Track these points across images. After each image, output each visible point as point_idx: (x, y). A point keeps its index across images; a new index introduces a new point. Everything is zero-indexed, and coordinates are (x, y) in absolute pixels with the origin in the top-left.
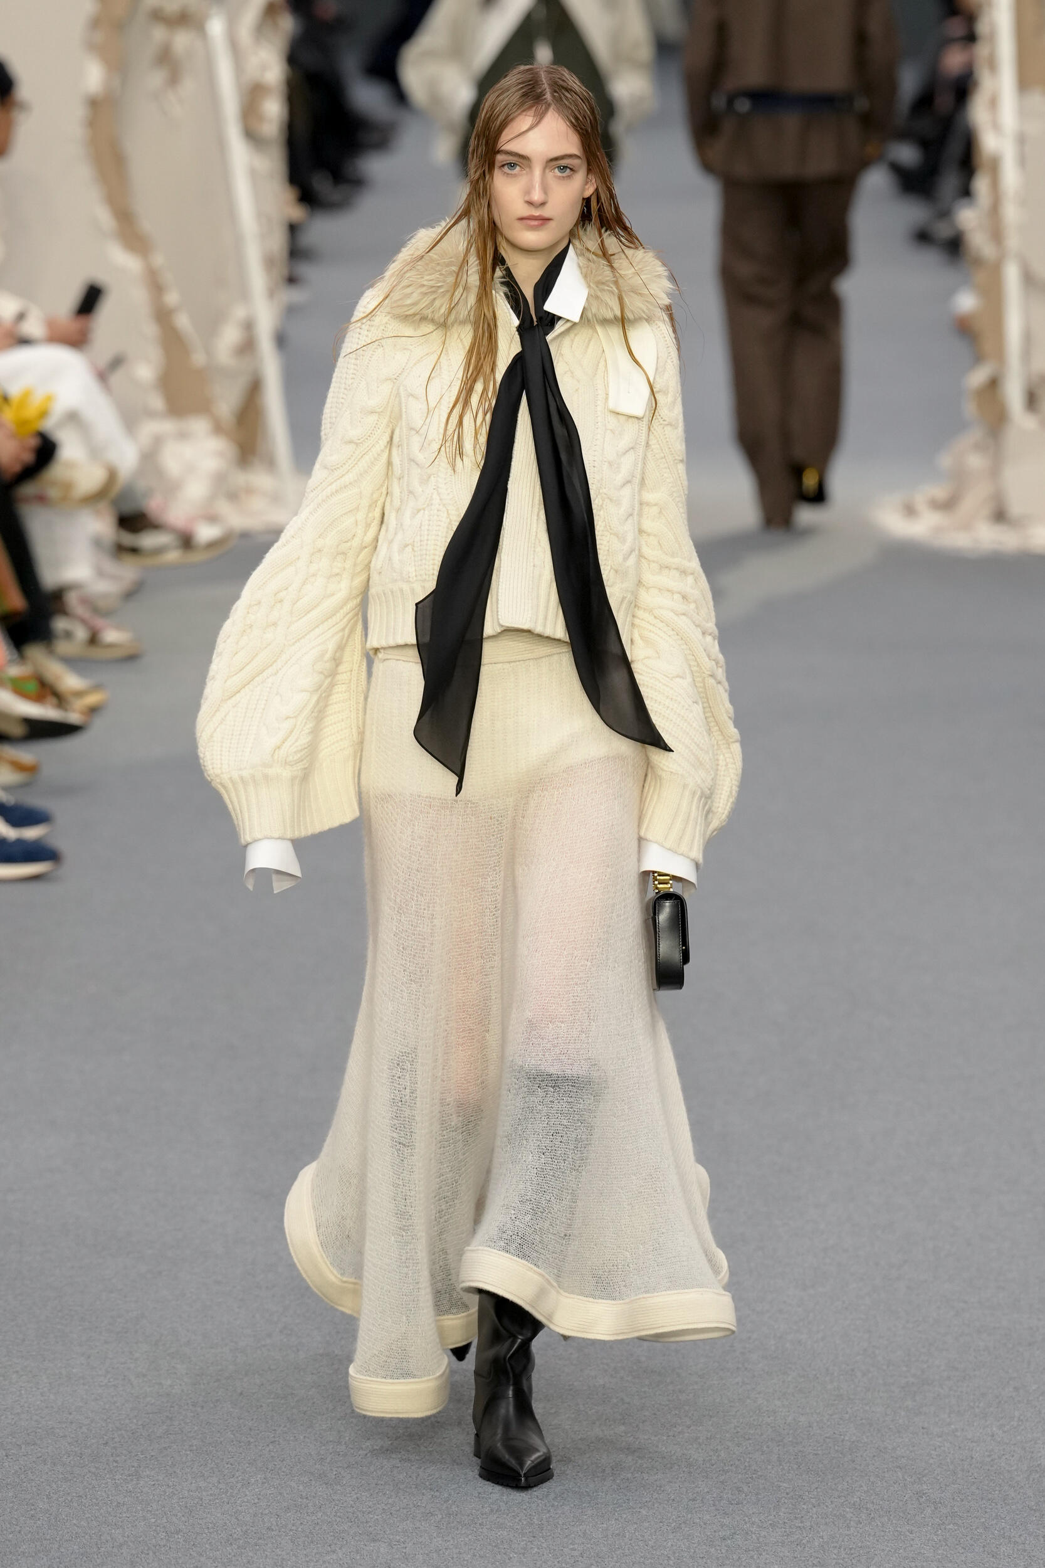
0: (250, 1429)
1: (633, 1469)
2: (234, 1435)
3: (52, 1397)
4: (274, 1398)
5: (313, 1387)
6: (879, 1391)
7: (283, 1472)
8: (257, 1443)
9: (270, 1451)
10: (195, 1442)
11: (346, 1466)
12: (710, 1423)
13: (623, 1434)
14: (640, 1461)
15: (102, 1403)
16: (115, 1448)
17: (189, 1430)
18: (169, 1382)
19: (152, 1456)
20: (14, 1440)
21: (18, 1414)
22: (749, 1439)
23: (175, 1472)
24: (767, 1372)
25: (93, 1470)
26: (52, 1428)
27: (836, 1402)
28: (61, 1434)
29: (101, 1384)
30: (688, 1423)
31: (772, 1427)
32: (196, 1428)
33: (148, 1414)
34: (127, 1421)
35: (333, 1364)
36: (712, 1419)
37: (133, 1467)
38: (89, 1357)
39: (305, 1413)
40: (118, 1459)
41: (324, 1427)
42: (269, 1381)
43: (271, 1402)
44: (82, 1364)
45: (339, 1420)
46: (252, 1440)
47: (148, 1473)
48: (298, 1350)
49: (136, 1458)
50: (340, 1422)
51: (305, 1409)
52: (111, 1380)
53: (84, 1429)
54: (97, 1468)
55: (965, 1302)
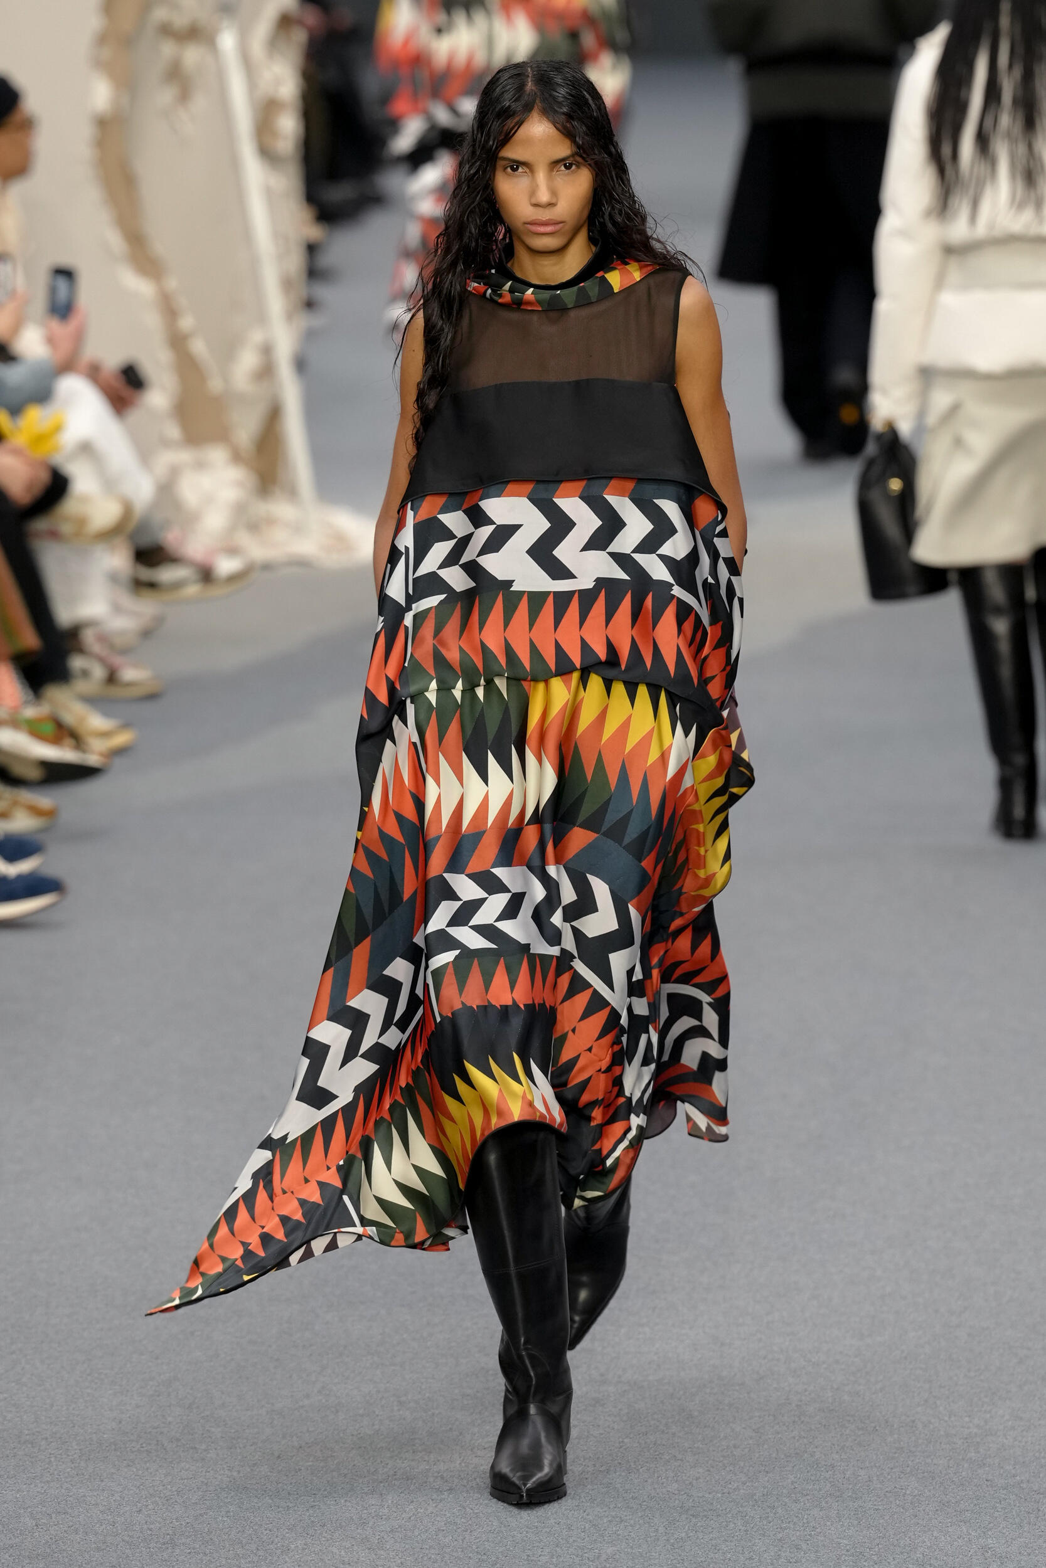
0: (289, 1494)
1: (687, 1527)
2: (272, 1500)
3: (83, 1464)
4: (312, 1461)
5: (353, 1448)
6: (941, 1443)
7: (324, 1537)
8: (296, 1508)
9: (310, 1516)
10: (232, 1508)
11: (389, 1529)
12: (766, 1478)
13: (676, 1492)
14: (694, 1520)
15: (135, 1470)
16: (149, 1516)
17: (226, 1496)
18: (204, 1447)
19: (188, 1523)
20: (44, 1509)
21: (48, 1482)
22: (807, 1495)
23: (211, 1539)
24: (825, 1425)
25: (127, 1539)
26: (84, 1496)
27: (897, 1455)
28: (93, 1502)
29: (134, 1449)
30: (743, 1479)
31: (830, 1482)
32: (233, 1494)
33: (182, 1479)
34: (161, 1488)
35: (373, 1425)
36: (769, 1475)
37: (168, 1534)
38: (120, 1422)
39: (345, 1475)
40: (152, 1526)
41: (366, 1490)
42: (307, 1443)
43: (310, 1466)
44: (113, 1429)
45: (381, 1482)
46: (291, 1505)
47: (184, 1540)
48: (337, 1411)
49: (171, 1525)
50: (382, 1485)
51: (346, 1471)
52: (144, 1445)
53: (117, 1497)
54: (131, 1537)
55: (1029, 1349)
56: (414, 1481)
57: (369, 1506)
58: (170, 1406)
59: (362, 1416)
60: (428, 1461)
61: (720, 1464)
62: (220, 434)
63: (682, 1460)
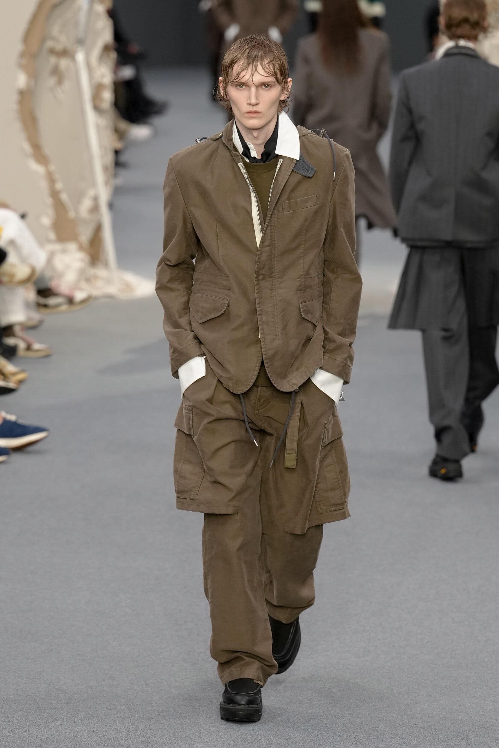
0: (94, 725)
2: (87, 727)
4: (105, 710)
5: (124, 704)
6: (394, 707)
7: (110, 745)
8: (97, 731)
10: (68, 731)
11: (140, 742)
16: (30, 734)
18: (56, 702)
19: (47, 738)
22: (333, 729)
24: (341, 698)
27: (374, 712)
29: (23, 703)
31: (343, 724)
32: (68, 724)
33: (45, 717)
34: (35, 721)
35: (134, 694)
36: (315, 720)
38: (17, 691)
39: (120, 717)
40: (31, 739)
42: (103, 702)
43: (104, 712)
44: (14, 694)
45: (137, 720)
48: (117, 687)
49: (40, 738)
51: (120, 715)
52: (28, 701)
53: (15, 725)
54: (21, 743)
55: (436, 664)
56: (152, 720)
57: (131, 731)
58: (40, 684)
59: (128, 689)
60: (159, 711)
61: (293, 715)
62: (73, 237)
63: (275, 712)
